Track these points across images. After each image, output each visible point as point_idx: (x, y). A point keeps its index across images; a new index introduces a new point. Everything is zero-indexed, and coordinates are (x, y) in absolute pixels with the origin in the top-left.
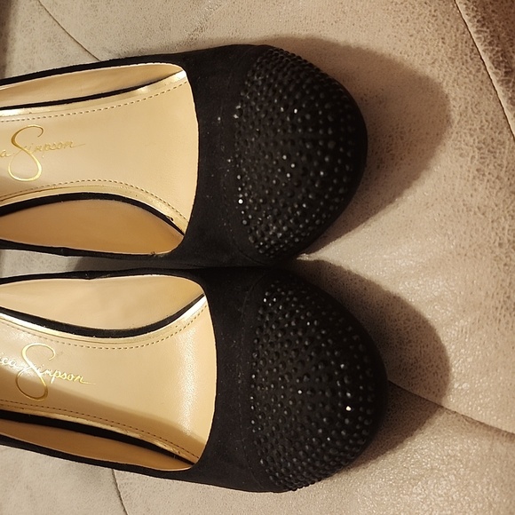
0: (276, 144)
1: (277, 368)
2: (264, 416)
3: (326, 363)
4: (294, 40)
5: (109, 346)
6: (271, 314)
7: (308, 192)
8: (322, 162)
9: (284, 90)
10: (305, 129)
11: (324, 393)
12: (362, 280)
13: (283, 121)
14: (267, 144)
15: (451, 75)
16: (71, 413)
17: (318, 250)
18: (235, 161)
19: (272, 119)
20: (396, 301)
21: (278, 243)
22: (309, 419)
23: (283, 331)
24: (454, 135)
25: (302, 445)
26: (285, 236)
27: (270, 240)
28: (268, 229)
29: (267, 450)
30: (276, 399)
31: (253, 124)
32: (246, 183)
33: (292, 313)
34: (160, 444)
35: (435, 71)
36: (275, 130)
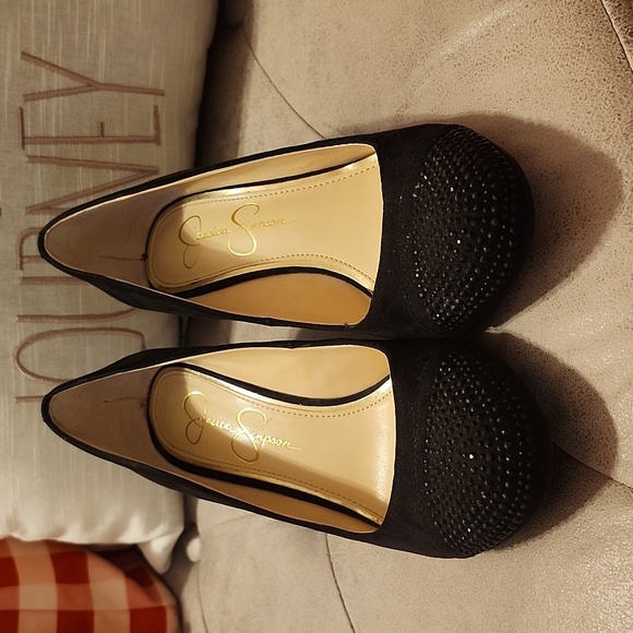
0: (445, 222)
1: (446, 434)
2: (436, 479)
3: (488, 429)
4: (484, 118)
5: (314, 414)
6: (445, 383)
7: (474, 267)
8: (484, 240)
9: (455, 171)
10: (470, 208)
11: (485, 457)
12: (541, 353)
13: (452, 200)
14: (438, 222)
15: (625, 151)
16: (279, 476)
17: (503, 323)
18: (413, 238)
19: (442, 199)
20: (570, 373)
21: (453, 315)
22: (472, 481)
23: (454, 399)
24: (625, 211)
25: (468, 507)
26: (458, 308)
27: (445, 312)
28: (442, 302)
29: (439, 512)
30: (445, 463)
31: (428, 203)
32: (421, 258)
33: (464, 382)
34: (360, 512)
35: (610, 147)
36: (444, 209)
